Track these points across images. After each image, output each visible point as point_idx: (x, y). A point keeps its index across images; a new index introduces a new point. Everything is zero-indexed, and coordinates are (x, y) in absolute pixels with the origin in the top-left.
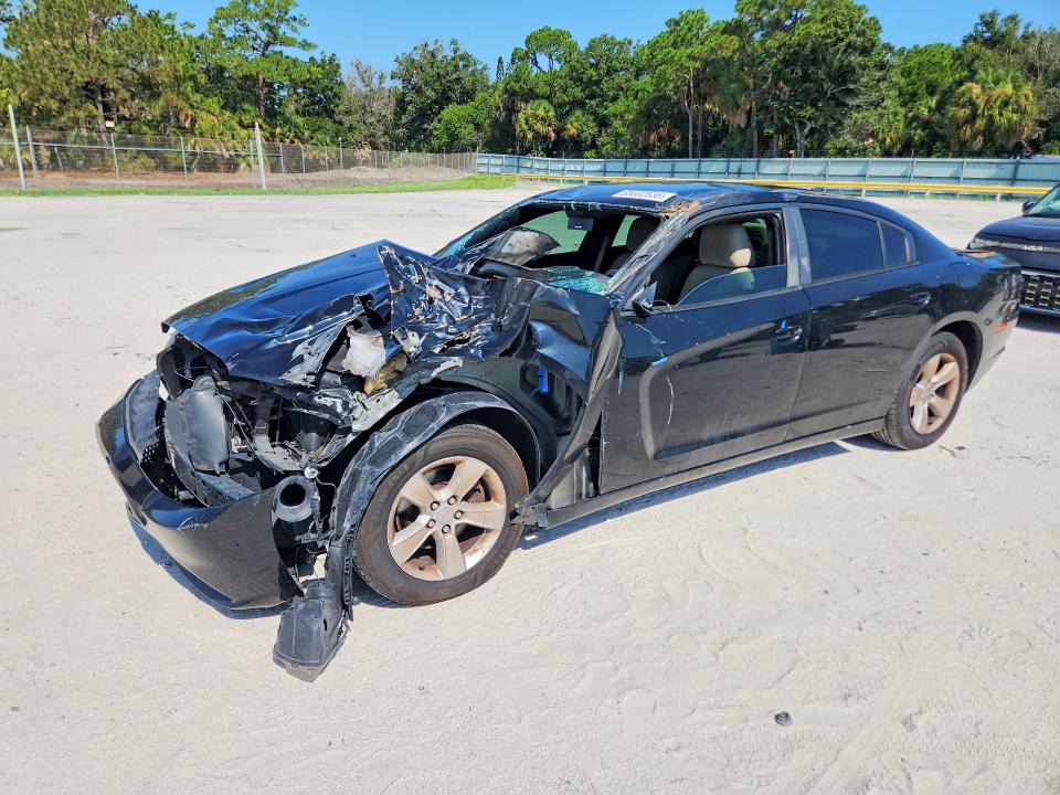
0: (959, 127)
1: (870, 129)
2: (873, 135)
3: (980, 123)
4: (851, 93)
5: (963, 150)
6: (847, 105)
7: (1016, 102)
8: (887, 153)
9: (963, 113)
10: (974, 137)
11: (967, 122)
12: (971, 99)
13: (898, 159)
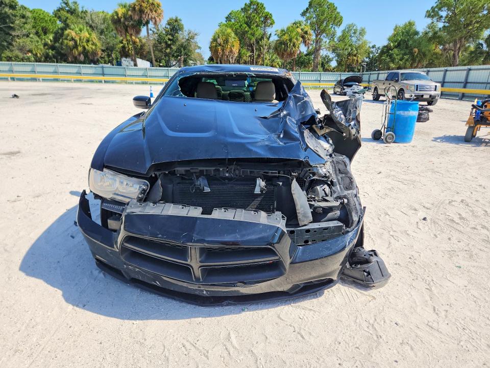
0: (71, 50)
1: (28, 48)
2: (30, 51)
3: (80, 49)
4: (13, 29)
5: (76, 61)
6: (11, 35)
7: (92, 41)
8: (38, 60)
9: (71, 43)
10: (79, 55)
11: (74, 48)
12: (72, 38)
13: (44, 64)
